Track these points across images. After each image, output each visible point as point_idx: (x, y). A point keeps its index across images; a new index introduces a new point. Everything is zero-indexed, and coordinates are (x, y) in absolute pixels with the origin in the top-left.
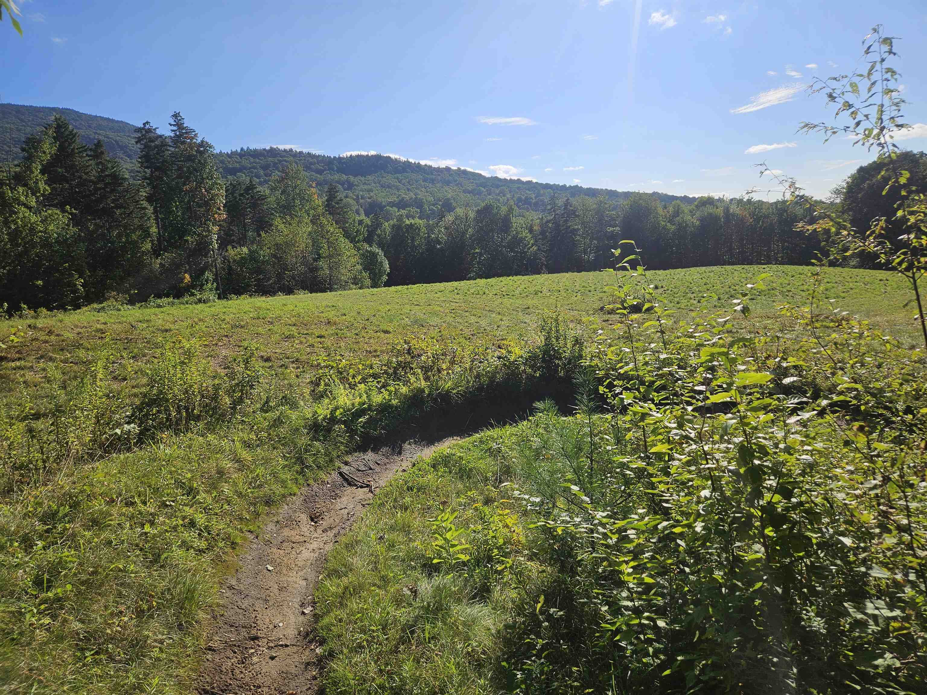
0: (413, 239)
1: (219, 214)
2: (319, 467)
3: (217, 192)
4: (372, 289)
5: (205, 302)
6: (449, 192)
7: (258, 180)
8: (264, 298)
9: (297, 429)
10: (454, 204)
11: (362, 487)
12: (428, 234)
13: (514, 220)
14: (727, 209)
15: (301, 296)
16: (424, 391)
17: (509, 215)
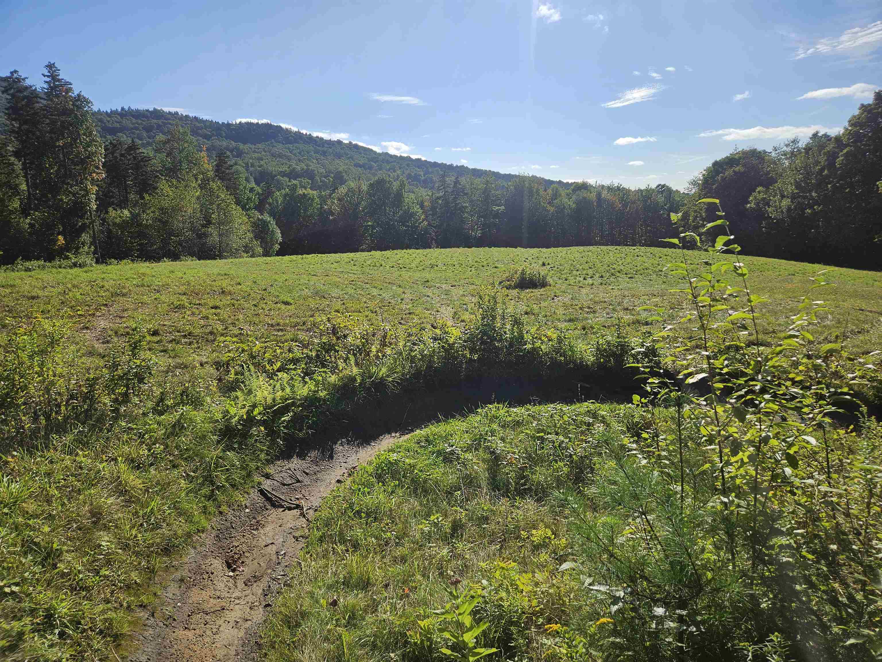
0: (306, 210)
1: (97, 173)
2: (233, 486)
3: (94, 149)
4: (265, 258)
5: (80, 266)
6: (341, 165)
7: (140, 142)
8: (147, 264)
9: (204, 437)
10: (345, 177)
11: (290, 509)
12: (321, 205)
13: (405, 195)
14: (599, 194)
15: (189, 262)
16: (355, 380)
17: (401, 190)
